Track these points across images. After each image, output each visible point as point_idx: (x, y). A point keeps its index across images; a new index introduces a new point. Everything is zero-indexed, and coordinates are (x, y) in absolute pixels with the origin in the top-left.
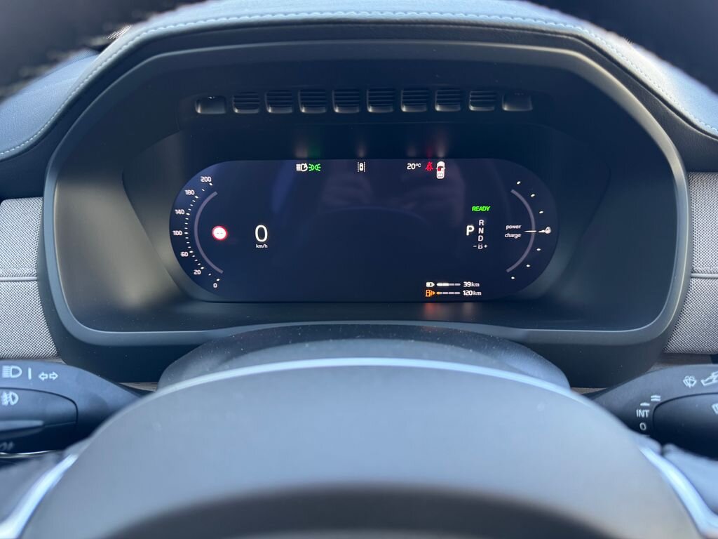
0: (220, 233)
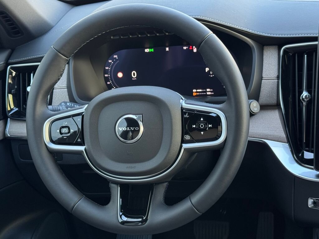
0: (120, 75)
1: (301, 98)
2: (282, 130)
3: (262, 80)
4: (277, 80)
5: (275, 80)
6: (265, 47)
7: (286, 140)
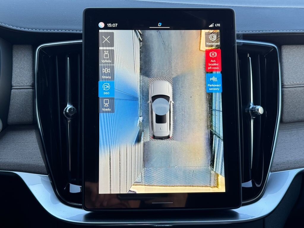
1: (64, 113)
2: (41, 156)
3: (12, 89)
4: (31, 90)
5: (29, 90)
6: (15, 47)
7: (45, 170)
